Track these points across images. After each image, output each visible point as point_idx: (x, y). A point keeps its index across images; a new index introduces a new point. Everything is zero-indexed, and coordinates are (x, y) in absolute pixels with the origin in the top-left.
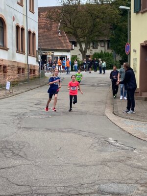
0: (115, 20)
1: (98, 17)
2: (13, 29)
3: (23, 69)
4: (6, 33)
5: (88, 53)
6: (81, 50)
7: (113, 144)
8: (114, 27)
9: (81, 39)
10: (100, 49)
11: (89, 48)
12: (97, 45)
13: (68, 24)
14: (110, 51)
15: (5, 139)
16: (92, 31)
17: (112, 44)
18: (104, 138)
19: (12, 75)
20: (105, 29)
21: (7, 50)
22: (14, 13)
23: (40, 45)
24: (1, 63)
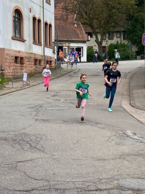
0: (131, 10)
1: (113, 8)
2: (29, 21)
3: (40, 61)
4: (23, 24)
5: (104, 44)
6: (97, 41)
7: (131, 136)
8: (130, 18)
9: (97, 30)
10: (115, 40)
11: (105, 39)
12: (113, 36)
13: (84, 15)
14: (126, 42)
15: (22, 131)
16: (107, 22)
17: (128, 35)
18: (122, 131)
19: (29, 67)
20: (121, 20)
21: (24, 42)
22: (31, 5)
23: (56, 36)
24: (18, 55)
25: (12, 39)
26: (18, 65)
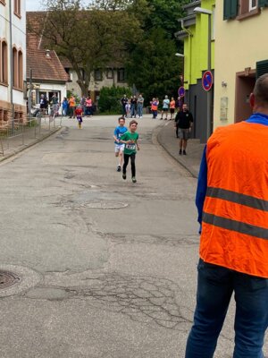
3: (6, 112)
6: (80, 82)
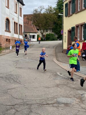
0: (55, 20)
1: (48, 19)
4: (10, 25)
5: (44, 34)
6: (41, 33)
7: (60, 75)
8: (55, 23)
9: (41, 28)
10: (49, 32)
11: (44, 32)
14: (53, 33)
15: (10, 73)
16: (45, 25)
18: (55, 73)
20: (51, 24)
21: (10, 32)
22: (13, 17)
23: (24, 30)
24: (8, 38)
25: (5, 31)
26: (7, 42)
